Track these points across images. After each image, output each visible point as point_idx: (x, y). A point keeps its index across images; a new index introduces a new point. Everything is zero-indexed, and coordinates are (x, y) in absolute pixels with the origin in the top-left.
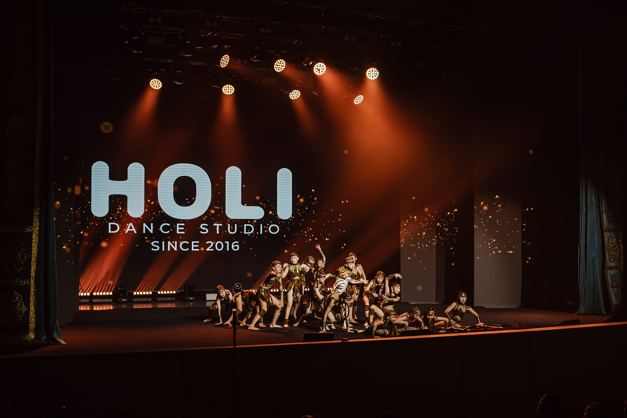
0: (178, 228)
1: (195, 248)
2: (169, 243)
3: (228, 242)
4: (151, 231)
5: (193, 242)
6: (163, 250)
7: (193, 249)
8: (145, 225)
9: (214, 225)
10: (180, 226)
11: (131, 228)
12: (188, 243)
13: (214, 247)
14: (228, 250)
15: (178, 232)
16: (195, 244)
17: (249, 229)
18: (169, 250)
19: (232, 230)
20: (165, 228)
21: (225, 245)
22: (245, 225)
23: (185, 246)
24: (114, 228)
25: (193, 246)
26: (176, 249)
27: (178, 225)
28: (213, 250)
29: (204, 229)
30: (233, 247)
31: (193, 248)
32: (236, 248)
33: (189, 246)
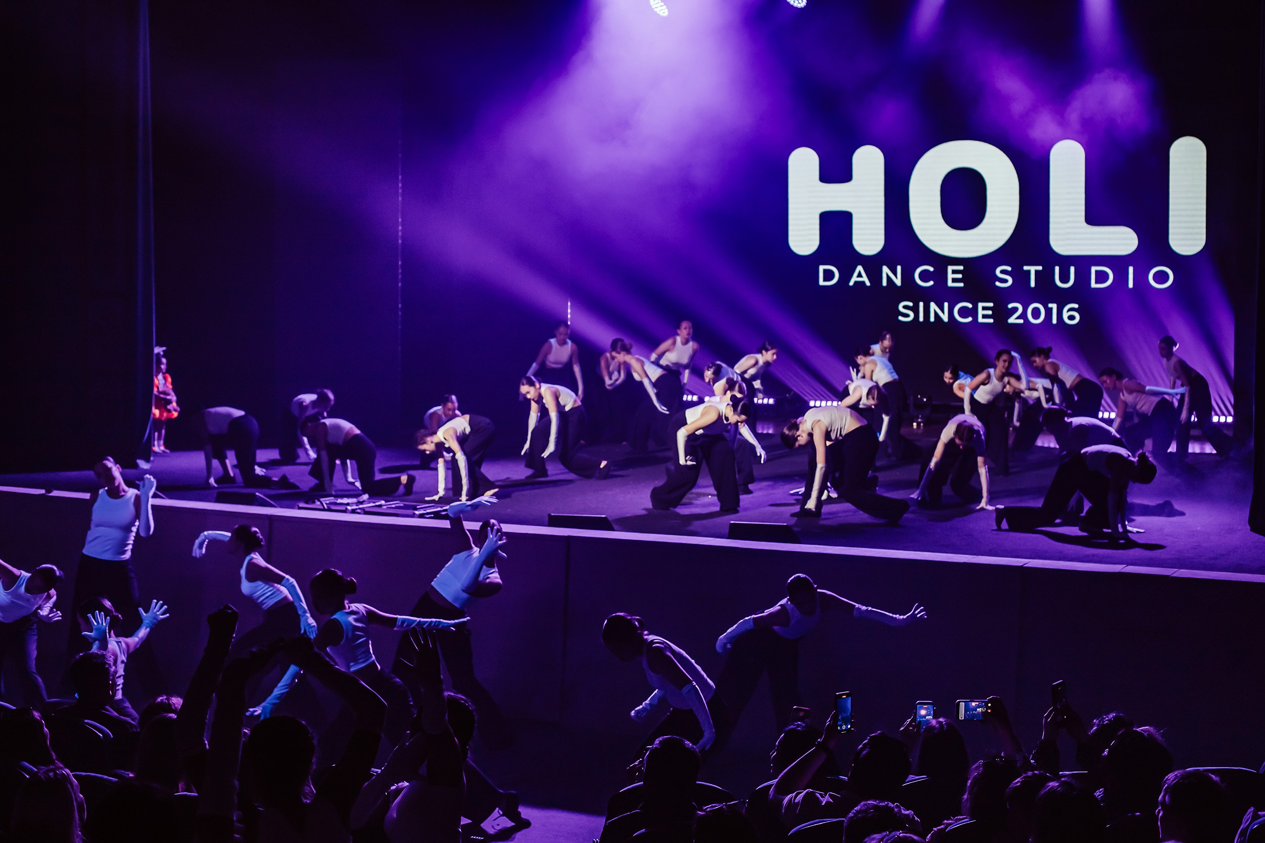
0: (950, 276)
1: (984, 316)
2: (933, 306)
3: (1054, 306)
4: (898, 282)
5: (981, 305)
6: (921, 319)
7: (981, 320)
8: (885, 270)
9: (1026, 268)
10: (954, 272)
11: (860, 275)
12: (970, 306)
13: (1023, 316)
14: (1054, 321)
15: (950, 284)
16: (984, 308)
17: (1102, 277)
18: (932, 319)
19: (1065, 278)
20: (924, 276)
21: (1049, 312)
22: (1094, 269)
23: (964, 312)
24: (828, 275)
25: (981, 312)
26: (945, 318)
27: (950, 268)
28: (1021, 321)
29: (1004, 277)
30: (1065, 315)
31: (980, 316)
32: (1071, 318)
33: (973, 312)
